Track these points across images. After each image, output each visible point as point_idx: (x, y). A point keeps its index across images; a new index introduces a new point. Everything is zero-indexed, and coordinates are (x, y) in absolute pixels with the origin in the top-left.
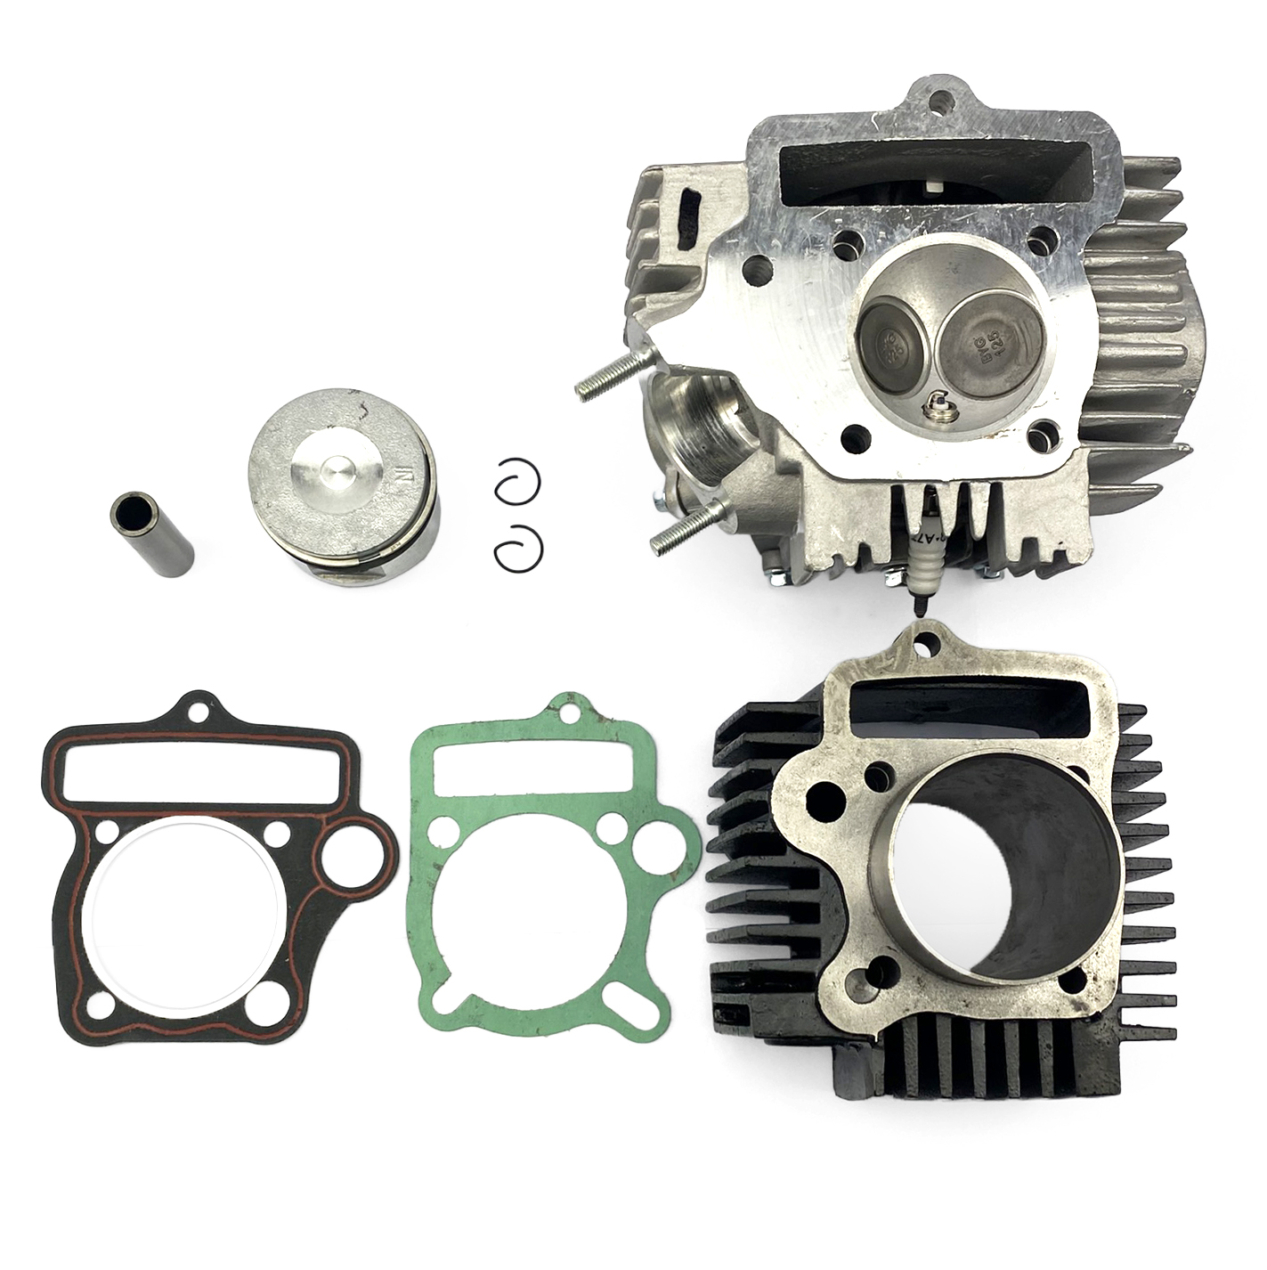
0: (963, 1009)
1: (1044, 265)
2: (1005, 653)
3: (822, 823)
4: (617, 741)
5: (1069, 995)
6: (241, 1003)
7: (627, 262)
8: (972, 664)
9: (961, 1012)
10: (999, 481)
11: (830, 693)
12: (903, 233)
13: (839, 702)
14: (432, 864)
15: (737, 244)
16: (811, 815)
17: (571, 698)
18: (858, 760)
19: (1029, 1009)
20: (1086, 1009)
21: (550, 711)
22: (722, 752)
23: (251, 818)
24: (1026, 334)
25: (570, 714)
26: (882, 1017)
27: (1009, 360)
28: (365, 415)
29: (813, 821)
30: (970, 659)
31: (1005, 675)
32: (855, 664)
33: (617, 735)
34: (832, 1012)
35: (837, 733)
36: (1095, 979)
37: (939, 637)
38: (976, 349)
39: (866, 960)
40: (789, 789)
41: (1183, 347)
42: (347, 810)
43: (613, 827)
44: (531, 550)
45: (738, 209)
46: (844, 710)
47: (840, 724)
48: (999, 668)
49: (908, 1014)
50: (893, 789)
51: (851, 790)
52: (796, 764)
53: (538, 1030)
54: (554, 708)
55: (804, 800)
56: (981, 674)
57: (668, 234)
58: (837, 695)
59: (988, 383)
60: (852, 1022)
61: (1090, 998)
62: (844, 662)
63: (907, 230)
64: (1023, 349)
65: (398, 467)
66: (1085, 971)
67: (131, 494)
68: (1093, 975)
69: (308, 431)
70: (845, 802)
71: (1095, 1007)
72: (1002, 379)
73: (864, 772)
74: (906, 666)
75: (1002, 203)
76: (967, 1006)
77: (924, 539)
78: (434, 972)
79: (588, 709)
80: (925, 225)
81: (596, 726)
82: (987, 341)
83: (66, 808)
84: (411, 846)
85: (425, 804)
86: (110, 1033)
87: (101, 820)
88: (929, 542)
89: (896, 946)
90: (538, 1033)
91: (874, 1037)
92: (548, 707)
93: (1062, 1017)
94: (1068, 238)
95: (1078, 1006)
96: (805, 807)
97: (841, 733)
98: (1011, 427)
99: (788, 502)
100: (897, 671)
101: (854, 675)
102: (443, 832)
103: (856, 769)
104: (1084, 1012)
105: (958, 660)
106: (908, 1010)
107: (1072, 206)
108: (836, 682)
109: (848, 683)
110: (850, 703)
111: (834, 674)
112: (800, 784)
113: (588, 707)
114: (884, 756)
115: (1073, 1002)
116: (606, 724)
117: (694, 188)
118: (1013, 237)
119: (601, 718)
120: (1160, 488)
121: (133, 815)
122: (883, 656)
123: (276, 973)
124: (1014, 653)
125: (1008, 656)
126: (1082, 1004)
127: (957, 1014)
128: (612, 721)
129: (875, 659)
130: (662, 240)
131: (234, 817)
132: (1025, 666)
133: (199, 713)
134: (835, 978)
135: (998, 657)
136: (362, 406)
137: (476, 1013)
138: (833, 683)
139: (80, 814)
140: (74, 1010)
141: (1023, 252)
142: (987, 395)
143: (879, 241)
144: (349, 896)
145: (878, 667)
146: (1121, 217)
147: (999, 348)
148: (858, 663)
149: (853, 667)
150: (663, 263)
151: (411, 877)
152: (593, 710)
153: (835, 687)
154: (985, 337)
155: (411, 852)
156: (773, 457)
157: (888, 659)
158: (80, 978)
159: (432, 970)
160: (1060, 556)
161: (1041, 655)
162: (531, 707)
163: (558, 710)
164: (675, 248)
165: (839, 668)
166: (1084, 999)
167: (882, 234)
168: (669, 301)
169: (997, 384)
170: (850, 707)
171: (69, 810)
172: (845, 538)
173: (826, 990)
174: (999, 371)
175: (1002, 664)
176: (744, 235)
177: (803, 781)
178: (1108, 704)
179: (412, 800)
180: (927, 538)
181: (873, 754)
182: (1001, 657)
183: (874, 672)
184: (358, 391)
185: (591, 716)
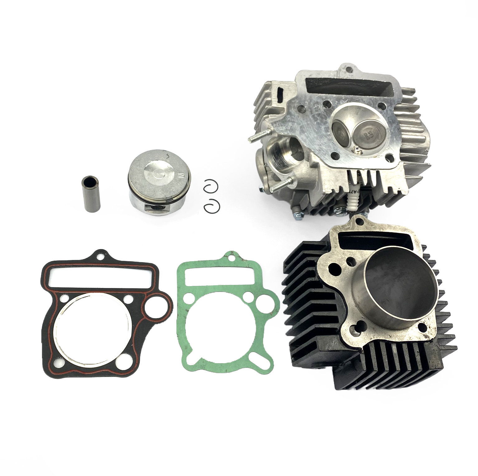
0: (389, 338)
1: (383, 112)
2: (384, 225)
3: (335, 276)
4: (249, 267)
5: (422, 333)
6: (114, 361)
7: (255, 115)
8: (375, 228)
9: (389, 339)
10: (379, 170)
11: (332, 236)
12: (342, 102)
13: (335, 238)
14: (185, 310)
15: (295, 102)
16: (331, 274)
17: (232, 253)
18: (343, 256)
19: (411, 338)
20: (428, 338)
21: (225, 257)
22: (287, 267)
23: (119, 293)
24: (380, 131)
25: (232, 258)
26: (363, 341)
27: (376, 138)
28: (168, 157)
29: (331, 275)
30: (374, 227)
31: (385, 231)
32: (338, 227)
33: (248, 265)
34: (346, 340)
35: (336, 248)
36: (429, 327)
37: (363, 219)
38: (365, 136)
39: (355, 322)
40: (322, 265)
41: (425, 137)
42: (154, 291)
43: (249, 297)
44: (215, 207)
45: (294, 93)
46: (337, 241)
47: (336, 245)
48: (383, 229)
49: (372, 340)
50: (356, 266)
51: (343, 266)
52: (324, 257)
53: (226, 370)
54: (226, 256)
55: (328, 269)
56: (378, 231)
57: (275, 98)
58: (334, 236)
59: (370, 145)
60: (354, 343)
61: (429, 334)
62: (335, 226)
63: (343, 101)
64: (380, 135)
65: (180, 173)
66: (426, 325)
67: (89, 176)
68: (429, 326)
69: (149, 161)
70: (341, 270)
71: (431, 337)
72: (374, 143)
73: (346, 260)
74: (354, 228)
75: (369, 96)
76: (390, 337)
77: (353, 192)
78: (186, 349)
79: (238, 257)
80: (349, 100)
81: (240, 263)
82: (368, 134)
83: (49, 290)
84: (178, 303)
85: (182, 289)
86: (63, 374)
87: (62, 294)
88: (355, 193)
89: (365, 317)
90: (226, 372)
91: (362, 348)
92: (224, 256)
93: (421, 340)
94: (389, 106)
95: (426, 336)
96: (328, 271)
97: (337, 248)
98: (380, 155)
99: (313, 176)
100: (351, 229)
101: (338, 230)
102: (188, 298)
103: (343, 259)
104: (428, 339)
105: (370, 226)
106: (371, 339)
107: (389, 98)
108: (333, 232)
109: (337, 233)
110: (339, 239)
111: (332, 230)
112: (326, 263)
113: (238, 256)
114: (352, 255)
115: (424, 335)
116: (245, 261)
117: (281, 87)
118: (374, 105)
119: (243, 259)
120: (422, 177)
121: (74, 293)
122: (347, 225)
123: (128, 350)
124: (386, 225)
125: (385, 226)
126: (427, 336)
127: (388, 340)
128: (246, 260)
129: (344, 225)
130: (273, 100)
131: (112, 293)
132: (390, 229)
133: (101, 257)
134: (345, 328)
135: (382, 226)
136: (167, 155)
137: (203, 365)
138: (332, 232)
139: (54, 292)
140: (49, 364)
141: (377, 109)
142: (370, 148)
143: (336, 104)
144: (155, 321)
145: (345, 228)
146: (402, 102)
147: (372, 136)
148: (339, 227)
149: (337, 228)
150: (274, 106)
151: (178, 314)
152: (240, 257)
153: (333, 234)
154: (367, 133)
155: (178, 305)
156: (309, 163)
157: (348, 226)
158: (51, 352)
159: (186, 348)
160: (399, 192)
161: (395, 226)
162: (219, 256)
163: (228, 257)
164: (277, 102)
165: (334, 228)
166: (428, 334)
167: (337, 102)
168: (276, 116)
169: (373, 145)
170: (339, 240)
171: (51, 291)
172: (335, 184)
173: (343, 332)
174: (374, 141)
175: (384, 228)
176: (297, 100)
177: (327, 263)
178: (417, 241)
179: (177, 287)
180: (354, 192)
181: (348, 254)
182: (383, 226)
183: (345, 229)
184: (166, 151)
185: (239, 259)
